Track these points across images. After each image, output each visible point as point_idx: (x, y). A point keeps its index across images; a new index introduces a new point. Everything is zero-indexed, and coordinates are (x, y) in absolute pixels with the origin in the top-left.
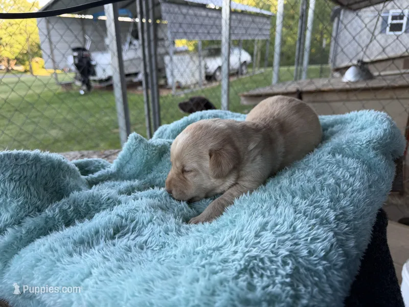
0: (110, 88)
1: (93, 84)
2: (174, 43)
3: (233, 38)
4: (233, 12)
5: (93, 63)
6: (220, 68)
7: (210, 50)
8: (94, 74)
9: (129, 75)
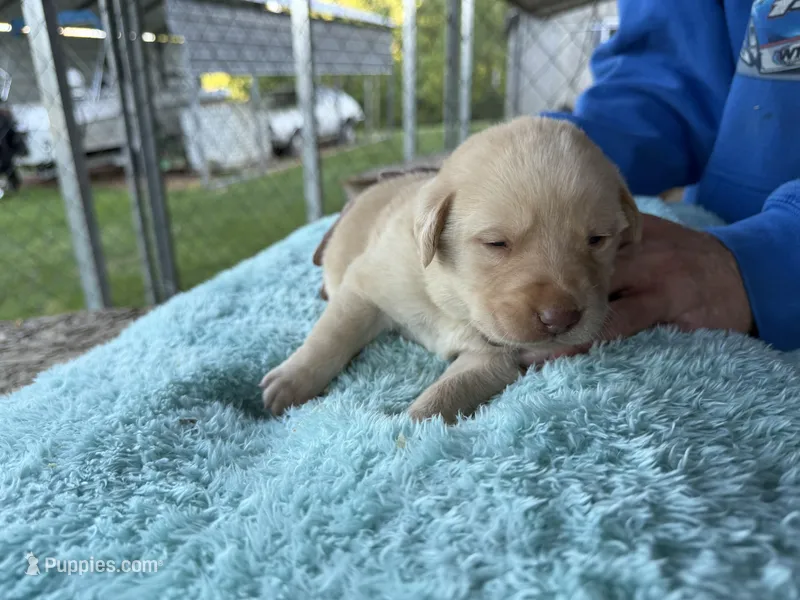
0: (53, 183)
1: (24, 175)
2: (199, 83)
3: (320, 70)
4: (314, 21)
5: (21, 128)
6: (298, 132)
7: (277, 95)
8: (24, 151)
9: (91, 154)
